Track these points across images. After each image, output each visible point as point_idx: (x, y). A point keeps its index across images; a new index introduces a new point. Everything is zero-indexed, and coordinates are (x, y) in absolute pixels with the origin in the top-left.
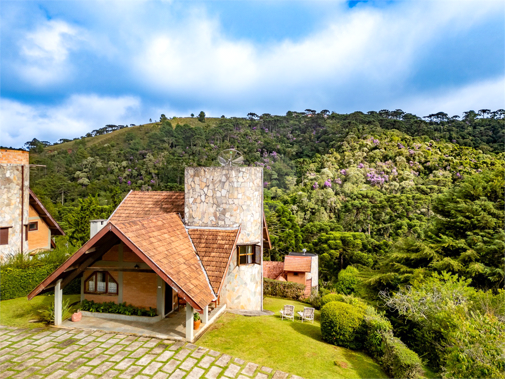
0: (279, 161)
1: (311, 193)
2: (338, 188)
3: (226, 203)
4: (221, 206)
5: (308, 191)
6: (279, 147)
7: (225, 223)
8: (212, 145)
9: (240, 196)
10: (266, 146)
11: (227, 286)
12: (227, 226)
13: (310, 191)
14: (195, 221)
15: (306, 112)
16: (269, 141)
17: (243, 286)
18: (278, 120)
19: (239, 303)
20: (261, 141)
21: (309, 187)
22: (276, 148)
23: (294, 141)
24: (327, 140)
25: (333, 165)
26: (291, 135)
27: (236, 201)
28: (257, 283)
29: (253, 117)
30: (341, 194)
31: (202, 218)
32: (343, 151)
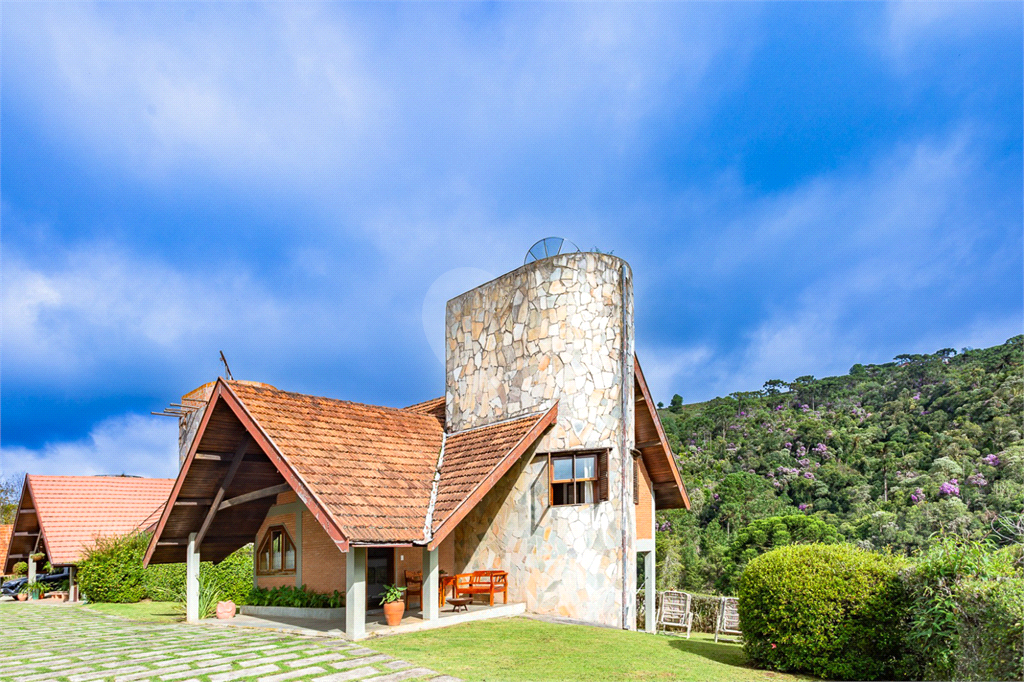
0: (834, 460)
1: (905, 512)
2: (978, 495)
3: (523, 356)
4: (513, 366)
5: (899, 509)
6: (833, 433)
7: (521, 407)
8: (693, 447)
9: (554, 330)
10: (802, 436)
11: (527, 561)
12: (526, 411)
13: (903, 508)
14: (464, 418)
15: (896, 361)
16: (808, 425)
17: (566, 557)
18: (829, 385)
19: (556, 600)
20: (793, 428)
21: (900, 501)
22: (825, 437)
23: (868, 421)
24: (949, 405)
25: (962, 449)
26: (860, 411)
27: (545, 346)
28: (607, 553)
29: (776, 388)
30: (985, 508)
31: (477, 408)
32: (991, 418)
